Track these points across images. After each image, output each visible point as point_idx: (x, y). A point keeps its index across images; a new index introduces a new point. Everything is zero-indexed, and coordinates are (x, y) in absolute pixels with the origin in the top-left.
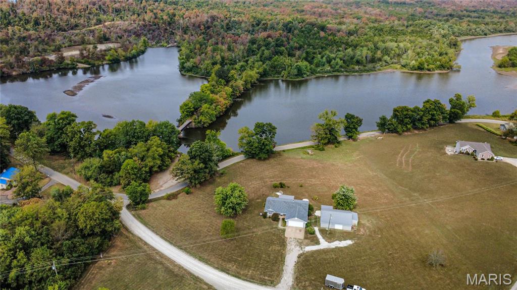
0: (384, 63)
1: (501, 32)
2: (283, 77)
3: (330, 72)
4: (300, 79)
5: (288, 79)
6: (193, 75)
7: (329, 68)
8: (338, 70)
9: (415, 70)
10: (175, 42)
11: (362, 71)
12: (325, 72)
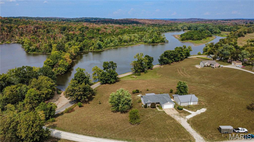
0: (136, 42)
1: (170, 31)
2: (91, 50)
3: (114, 46)
4: (100, 50)
5: (94, 50)
6: (37, 53)
7: (113, 45)
8: (117, 45)
9: (151, 43)
10: (16, 40)
11: (128, 45)
12: (111, 47)
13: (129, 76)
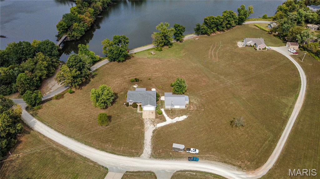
13: (148, 50)
